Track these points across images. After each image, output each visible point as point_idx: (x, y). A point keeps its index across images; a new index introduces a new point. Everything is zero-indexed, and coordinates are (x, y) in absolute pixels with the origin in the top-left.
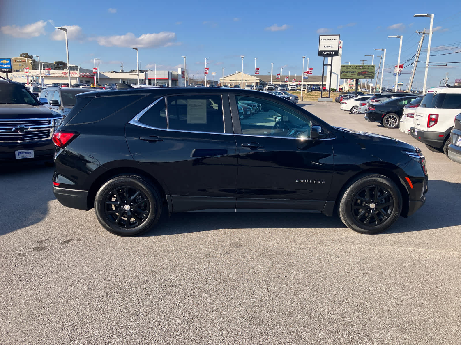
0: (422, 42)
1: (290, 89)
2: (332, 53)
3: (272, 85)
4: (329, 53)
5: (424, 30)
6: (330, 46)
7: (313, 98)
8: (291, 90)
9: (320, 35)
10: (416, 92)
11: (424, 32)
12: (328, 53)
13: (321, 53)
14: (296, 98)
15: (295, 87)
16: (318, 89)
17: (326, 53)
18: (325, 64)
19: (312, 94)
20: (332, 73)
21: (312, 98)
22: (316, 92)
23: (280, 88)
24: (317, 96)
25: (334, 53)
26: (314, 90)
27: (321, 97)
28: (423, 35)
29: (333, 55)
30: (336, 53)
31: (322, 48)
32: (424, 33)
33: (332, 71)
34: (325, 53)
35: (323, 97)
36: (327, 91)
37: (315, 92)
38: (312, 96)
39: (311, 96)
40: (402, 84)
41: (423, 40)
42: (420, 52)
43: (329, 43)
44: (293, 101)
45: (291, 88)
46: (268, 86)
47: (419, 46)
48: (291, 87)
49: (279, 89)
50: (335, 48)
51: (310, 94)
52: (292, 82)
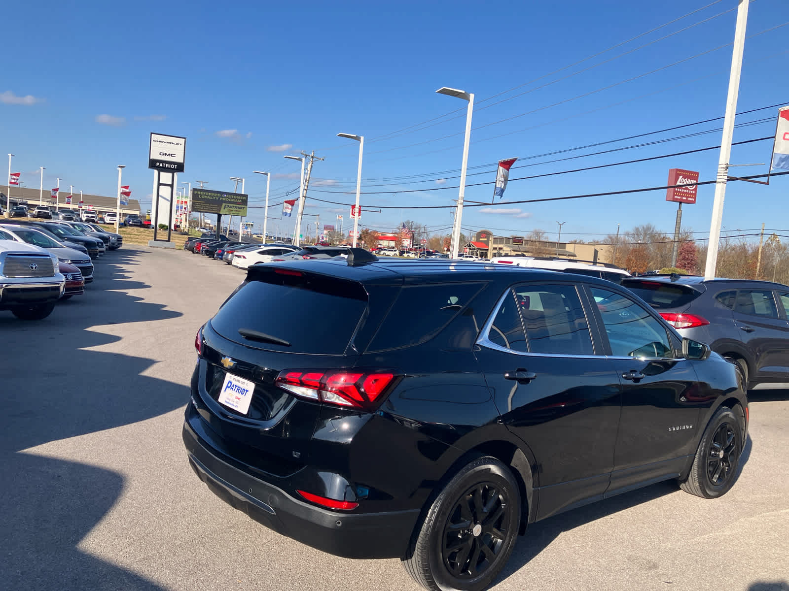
0: (311, 169)
1: (84, 219)
2: (172, 166)
3: (47, 209)
4: (167, 165)
5: (313, 153)
6: (169, 154)
7: (130, 238)
8: (87, 221)
9: (151, 133)
10: (273, 238)
11: (312, 155)
12: (165, 165)
13: (153, 164)
14: (118, 238)
15: (94, 217)
16: (139, 224)
17: (163, 165)
18: (161, 182)
19: (127, 232)
20: (160, 198)
21: (130, 240)
22: (135, 228)
23: (64, 215)
24: (138, 235)
25: (176, 166)
26: (131, 225)
27: (155, 239)
28: (311, 160)
29: (174, 169)
30: (180, 167)
31: (155, 156)
32: (312, 157)
33: (160, 194)
34: (161, 165)
35: (157, 239)
36: (153, 228)
37: (133, 228)
38: (129, 236)
39: (126, 234)
40: (252, 225)
41: (312, 166)
42: (308, 183)
43: (168, 149)
44: (114, 244)
45: (86, 218)
46: (37, 209)
47: (307, 174)
48: (87, 216)
49: (61, 217)
50: (179, 159)
51: (124, 231)
52: (78, 206)
